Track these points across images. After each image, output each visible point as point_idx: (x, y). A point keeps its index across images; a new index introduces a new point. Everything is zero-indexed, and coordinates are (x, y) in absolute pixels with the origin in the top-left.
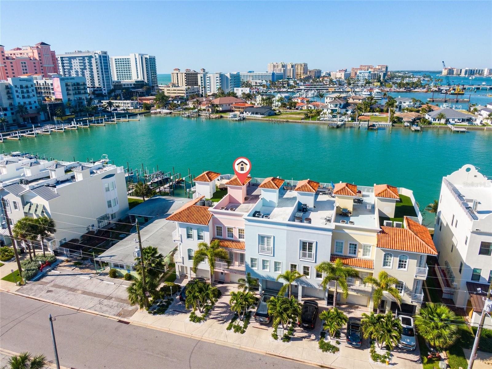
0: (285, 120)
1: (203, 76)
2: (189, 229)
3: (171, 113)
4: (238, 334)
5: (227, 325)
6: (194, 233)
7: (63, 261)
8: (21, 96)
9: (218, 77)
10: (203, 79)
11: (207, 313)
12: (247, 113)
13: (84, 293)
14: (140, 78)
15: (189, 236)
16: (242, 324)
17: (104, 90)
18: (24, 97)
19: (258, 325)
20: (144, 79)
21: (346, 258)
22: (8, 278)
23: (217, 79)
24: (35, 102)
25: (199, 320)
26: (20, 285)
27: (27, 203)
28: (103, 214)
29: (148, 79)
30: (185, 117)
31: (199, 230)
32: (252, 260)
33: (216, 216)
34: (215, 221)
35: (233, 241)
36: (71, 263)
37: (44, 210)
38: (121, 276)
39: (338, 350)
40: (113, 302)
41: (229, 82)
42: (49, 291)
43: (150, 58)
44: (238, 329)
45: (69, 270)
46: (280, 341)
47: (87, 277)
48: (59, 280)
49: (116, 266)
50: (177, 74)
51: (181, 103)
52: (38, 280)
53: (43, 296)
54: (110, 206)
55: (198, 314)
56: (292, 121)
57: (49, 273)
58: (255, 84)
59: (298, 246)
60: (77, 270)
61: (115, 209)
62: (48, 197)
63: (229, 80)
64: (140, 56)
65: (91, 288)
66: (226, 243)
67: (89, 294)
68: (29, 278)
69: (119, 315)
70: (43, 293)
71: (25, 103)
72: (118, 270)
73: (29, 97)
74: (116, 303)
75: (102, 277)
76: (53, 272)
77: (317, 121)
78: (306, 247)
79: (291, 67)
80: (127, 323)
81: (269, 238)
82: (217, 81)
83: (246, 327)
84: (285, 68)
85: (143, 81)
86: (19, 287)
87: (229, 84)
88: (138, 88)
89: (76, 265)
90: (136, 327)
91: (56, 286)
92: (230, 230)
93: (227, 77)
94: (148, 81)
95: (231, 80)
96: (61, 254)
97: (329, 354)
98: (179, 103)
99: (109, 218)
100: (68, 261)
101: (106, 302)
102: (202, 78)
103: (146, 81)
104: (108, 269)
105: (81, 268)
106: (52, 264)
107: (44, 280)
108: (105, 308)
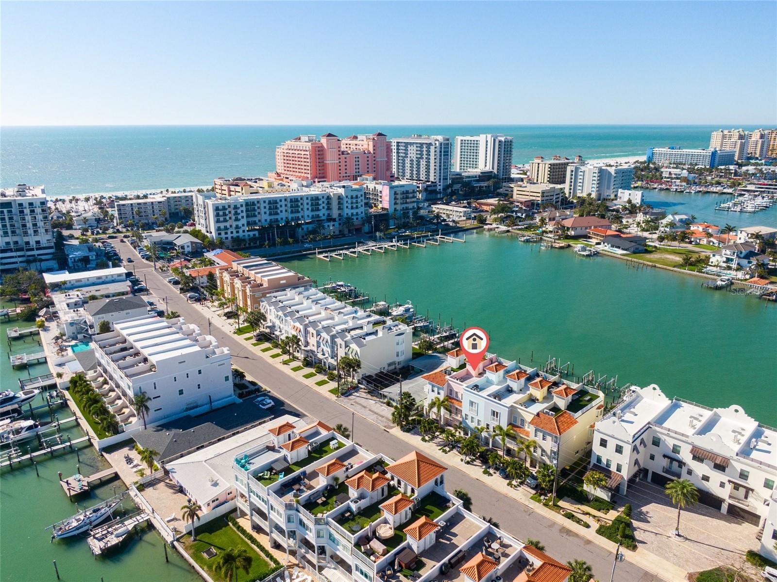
0: (650, 264)
1: (574, 169)
2: (433, 386)
3: (508, 231)
4: (444, 453)
5: (440, 448)
6: (436, 389)
7: (362, 388)
8: (350, 206)
9: (595, 173)
10: (573, 173)
11: (432, 439)
12: (606, 244)
13: (370, 410)
14: (488, 168)
15: (433, 391)
16: (448, 449)
17: (440, 185)
18: (352, 208)
19: (457, 453)
20: (493, 168)
21: (518, 427)
22: (331, 391)
23: (595, 175)
24: (362, 213)
25: (426, 441)
26: (337, 397)
27: (348, 346)
28: (391, 361)
29: (498, 169)
30: (521, 241)
31: (439, 388)
32: (466, 415)
33: (449, 382)
34: (449, 385)
35: (458, 401)
36: (366, 391)
37: (356, 354)
38: (392, 406)
39: (492, 475)
40: (384, 419)
41: (613, 180)
42: (352, 404)
43: (505, 141)
44: (445, 451)
45: (364, 395)
46: (463, 463)
47: (374, 402)
48: (358, 399)
49: (391, 399)
50: (539, 164)
51: (526, 216)
52: (347, 396)
53: (348, 406)
54: (398, 355)
55: (427, 438)
56: (660, 266)
57: (353, 394)
58: (668, 176)
59: (490, 413)
60: (369, 396)
61: (401, 358)
62: (360, 345)
63: (613, 178)
64: (493, 138)
65: (374, 409)
66: (453, 401)
67: (372, 411)
68: (343, 394)
69: (385, 427)
70: (349, 405)
71: (352, 214)
72: (391, 402)
73: (357, 207)
74: (385, 420)
75: (382, 404)
76: (356, 394)
77: (695, 273)
78: (495, 414)
79: (758, 136)
80: (388, 432)
81: (475, 403)
82: (594, 178)
83: (449, 451)
84: (743, 141)
85: (491, 172)
86: (336, 398)
87: (612, 184)
88: (483, 181)
89: (369, 393)
90: (392, 435)
91: (355, 402)
92: (456, 393)
93: (610, 173)
94: (498, 172)
95: (615, 177)
96: (361, 384)
97: (486, 476)
98: (523, 216)
99: (395, 364)
100: (364, 389)
101: (380, 418)
102: (572, 171)
103: (495, 171)
104: (386, 400)
105: (372, 396)
106: (356, 388)
107: (350, 397)
108: (379, 421)
